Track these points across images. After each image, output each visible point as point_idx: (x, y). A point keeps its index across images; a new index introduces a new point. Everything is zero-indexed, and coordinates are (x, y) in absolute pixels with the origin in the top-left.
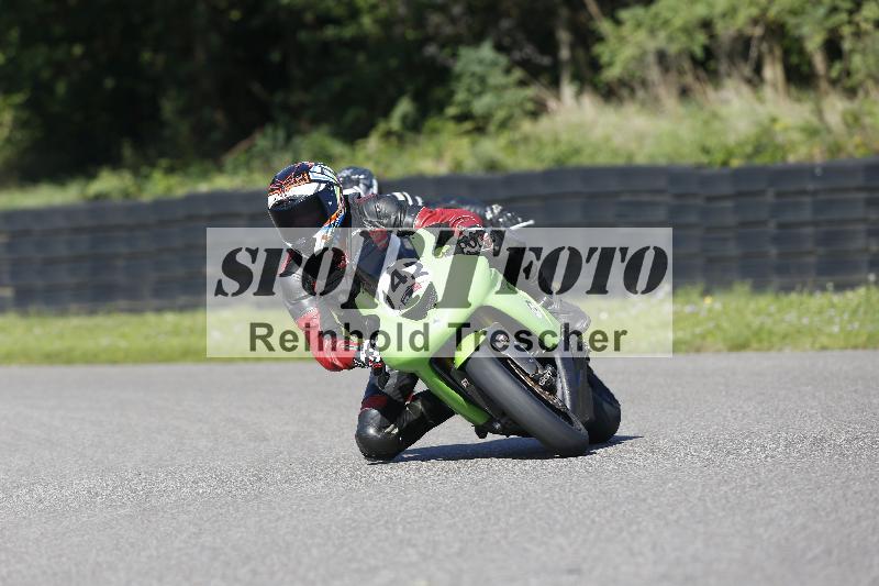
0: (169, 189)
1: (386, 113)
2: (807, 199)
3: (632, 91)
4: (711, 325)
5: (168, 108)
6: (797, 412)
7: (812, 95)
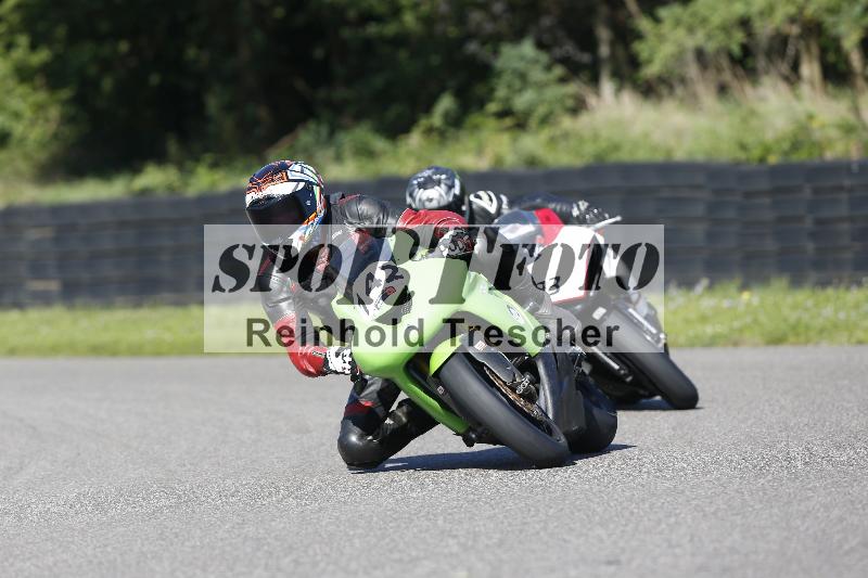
0: (213, 184)
1: (428, 109)
2: (844, 196)
3: (671, 87)
4: (748, 320)
5: (213, 103)
6: (833, 405)
7: (849, 92)
